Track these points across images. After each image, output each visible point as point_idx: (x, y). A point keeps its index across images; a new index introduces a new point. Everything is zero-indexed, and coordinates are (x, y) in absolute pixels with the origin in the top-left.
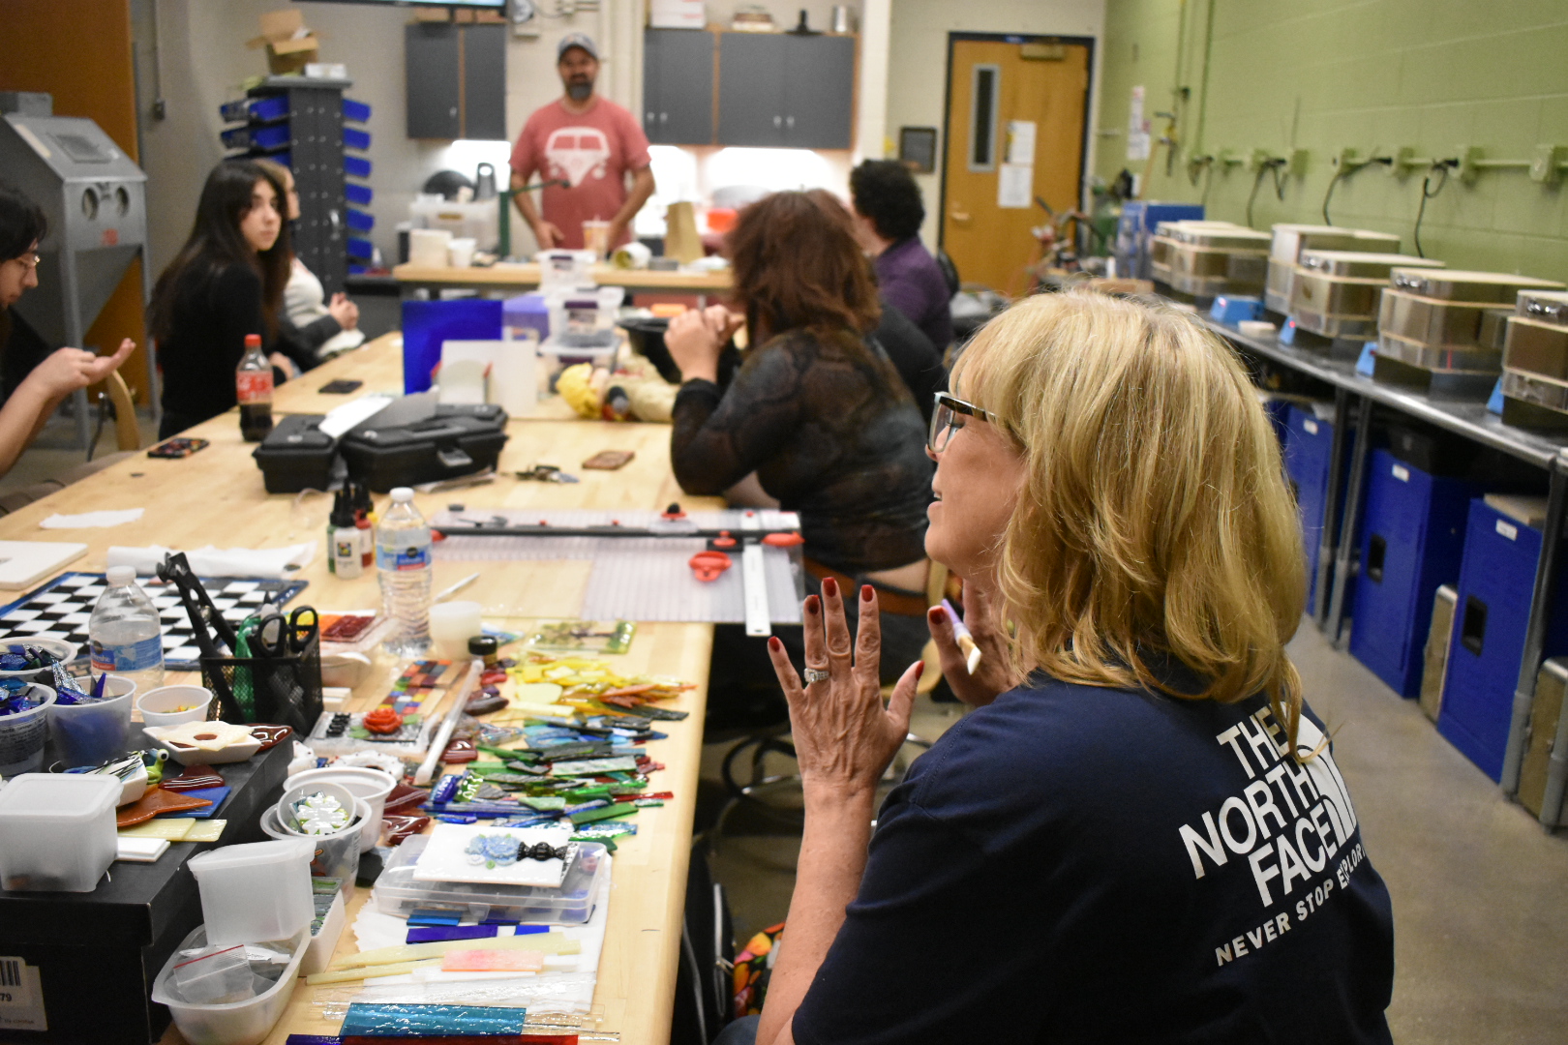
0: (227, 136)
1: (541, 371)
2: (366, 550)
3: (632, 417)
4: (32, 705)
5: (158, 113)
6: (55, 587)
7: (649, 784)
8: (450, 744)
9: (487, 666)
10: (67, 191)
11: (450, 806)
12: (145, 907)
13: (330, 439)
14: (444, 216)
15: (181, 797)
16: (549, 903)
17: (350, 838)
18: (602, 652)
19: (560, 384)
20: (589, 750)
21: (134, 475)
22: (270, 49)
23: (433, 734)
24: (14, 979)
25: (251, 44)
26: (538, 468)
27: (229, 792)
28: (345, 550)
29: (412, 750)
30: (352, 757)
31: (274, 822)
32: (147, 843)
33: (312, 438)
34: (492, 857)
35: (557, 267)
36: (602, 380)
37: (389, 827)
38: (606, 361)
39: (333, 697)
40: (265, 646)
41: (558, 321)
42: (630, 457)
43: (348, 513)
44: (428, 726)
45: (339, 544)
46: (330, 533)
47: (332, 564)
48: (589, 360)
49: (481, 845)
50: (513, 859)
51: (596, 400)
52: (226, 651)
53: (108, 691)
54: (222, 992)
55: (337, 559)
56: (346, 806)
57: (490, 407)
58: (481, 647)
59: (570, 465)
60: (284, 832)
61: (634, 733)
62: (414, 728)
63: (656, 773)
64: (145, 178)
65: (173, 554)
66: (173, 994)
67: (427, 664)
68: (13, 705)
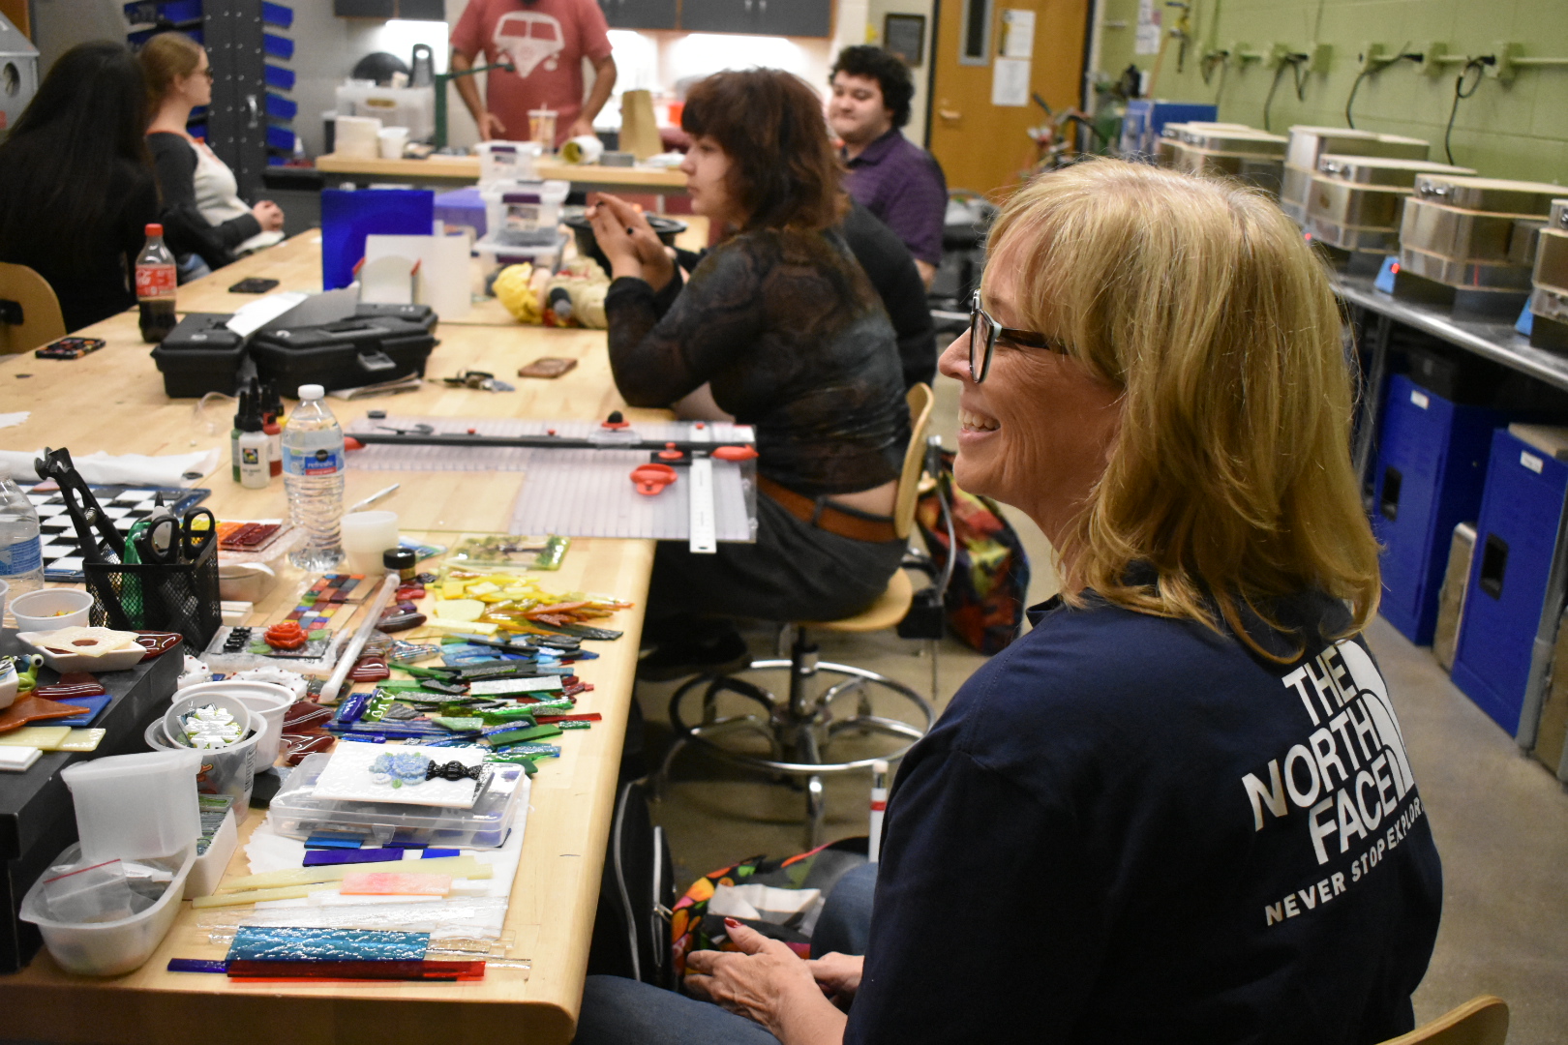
0: (130, 10)
1: (477, 272)
2: (274, 458)
3: (576, 323)
7: (576, 706)
8: (358, 663)
9: (404, 581)
11: (357, 726)
12: (11, 817)
13: (239, 338)
14: (373, 102)
15: (56, 704)
16: (459, 824)
17: (243, 752)
18: (530, 568)
19: (496, 286)
20: (511, 668)
21: (20, 376)
23: (342, 649)
26: (468, 374)
27: (110, 701)
28: (251, 456)
29: (318, 667)
30: (252, 673)
31: (160, 735)
33: (218, 336)
34: (399, 775)
35: (497, 159)
36: (544, 281)
37: (289, 746)
38: (549, 262)
39: (233, 612)
40: (156, 550)
41: (496, 216)
42: (573, 364)
44: (336, 642)
45: (244, 450)
46: (235, 438)
47: (237, 471)
48: (531, 260)
49: (387, 764)
50: (421, 779)
51: (536, 303)
52: (114, 559)
54: (97, 909)
55: (243, 466)
56: (239, 720)
57: (418, 307)
58: (399, 561)
59: (505, 373)
60: (171, 745)
61: (562, 652)
62: (321, 644)
63: (583, 694)
64: (36, 54)
65: (54, 449)
66: (44, 911)
67: (338, 577)
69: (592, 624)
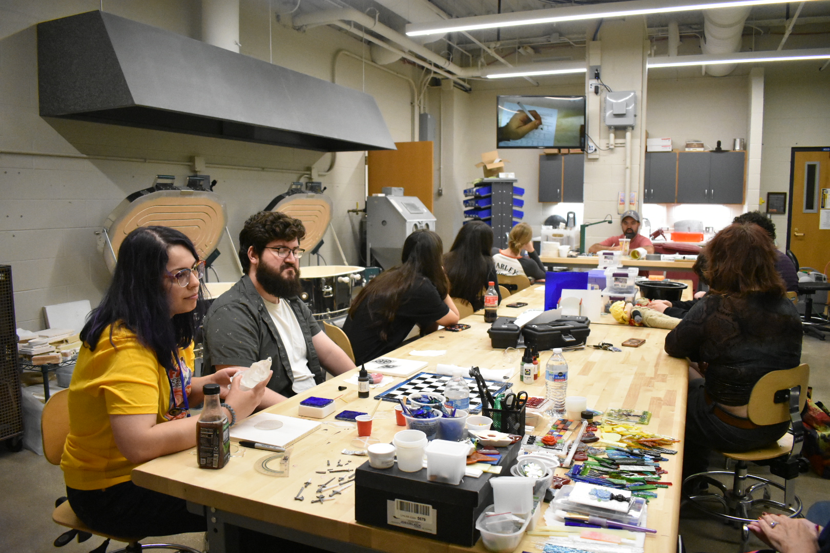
0: (466, 202)
1: (602, 304)
2: (536, 373)
3: (643, 325)
4: (434, 417)
5: (440, 194)
6: (418, 377)
7: (661, 478)
8: (576, 453)
9: (589, 424)
10: (407, 225)
11: (578, 476)
12: (476, 493)
13: (518, 327)
14: (555, 235)
15: (485, 456)
16: (622, 518)
17: (544, 481)
18: (637, 423)
19: (611, 309)
20: (635, 461)
21: (440, 337)
22: (485, 167)
23: (570, 447)
24: (427, 513)
25: (477, 166)
26: (603, 344)
27: (501, 457)
28: (528, 372)
30: (537, 452)
31: (516, 471)
32: (476, 471)
33: (511, 326)
34: (600, 497)
35: (606, 257)
36: (630, 308)
37: (554, 481)
38: (631, 300)
39: (528, 429)
40: (507, 405)
41: (610, 281)
42: (644, 342)
43: (529, 358)
44: (567, 444)
45: (526, 370)
47: (522, 378)
49: (595, 492)
50: (608, 499)
51: (627, 316)
52: (491, 407)
53: (457, 415)
54: (501, 530)
55: (524, 375)
56: (543, 469)
57: (582, 317)
58: (587, 416)
59: (617, 344)
60: (519, 475)
61: (654, 457)
62: (562, 444)
63: (664, 474)
64: (435, 219)
65: (474, 367)
66: (484, 527)
67: (564, 420)
68: (428, 415)
69: (663, 447)
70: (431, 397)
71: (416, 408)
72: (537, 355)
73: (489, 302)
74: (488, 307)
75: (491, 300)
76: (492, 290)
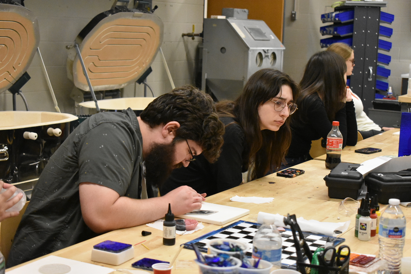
0: (323, 29)
2: (373, 229)
4: (232, 265)
5: (293, 18)
6: (235, 225)
10: (250, 53)
13: (361, 175)
21: (271, 182)
28: (363, 227)
33: (352, 173)
40: (325, 260)
43: (367, 210)
45: (361, 224)
46: (358, 218)
47: (357, 233)
52: (308, 262)
53: (260, 266)
55: (360, 230)
64: (284, 48)
65: (290, 214)
68: (224, 264)
70: (232, 245)
71: (211, 256)
72: (376, 207)
73: (332, 145)
74: (331, 150)
75: (334, 143)
76: (336, 131)
